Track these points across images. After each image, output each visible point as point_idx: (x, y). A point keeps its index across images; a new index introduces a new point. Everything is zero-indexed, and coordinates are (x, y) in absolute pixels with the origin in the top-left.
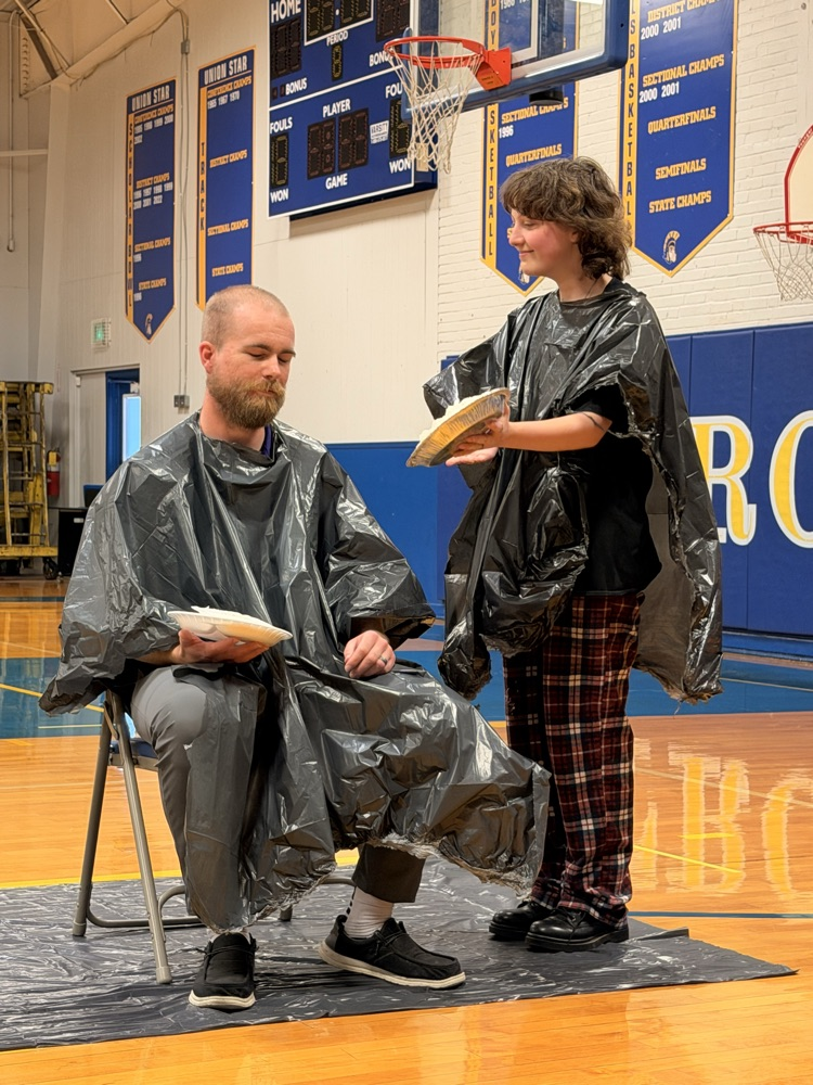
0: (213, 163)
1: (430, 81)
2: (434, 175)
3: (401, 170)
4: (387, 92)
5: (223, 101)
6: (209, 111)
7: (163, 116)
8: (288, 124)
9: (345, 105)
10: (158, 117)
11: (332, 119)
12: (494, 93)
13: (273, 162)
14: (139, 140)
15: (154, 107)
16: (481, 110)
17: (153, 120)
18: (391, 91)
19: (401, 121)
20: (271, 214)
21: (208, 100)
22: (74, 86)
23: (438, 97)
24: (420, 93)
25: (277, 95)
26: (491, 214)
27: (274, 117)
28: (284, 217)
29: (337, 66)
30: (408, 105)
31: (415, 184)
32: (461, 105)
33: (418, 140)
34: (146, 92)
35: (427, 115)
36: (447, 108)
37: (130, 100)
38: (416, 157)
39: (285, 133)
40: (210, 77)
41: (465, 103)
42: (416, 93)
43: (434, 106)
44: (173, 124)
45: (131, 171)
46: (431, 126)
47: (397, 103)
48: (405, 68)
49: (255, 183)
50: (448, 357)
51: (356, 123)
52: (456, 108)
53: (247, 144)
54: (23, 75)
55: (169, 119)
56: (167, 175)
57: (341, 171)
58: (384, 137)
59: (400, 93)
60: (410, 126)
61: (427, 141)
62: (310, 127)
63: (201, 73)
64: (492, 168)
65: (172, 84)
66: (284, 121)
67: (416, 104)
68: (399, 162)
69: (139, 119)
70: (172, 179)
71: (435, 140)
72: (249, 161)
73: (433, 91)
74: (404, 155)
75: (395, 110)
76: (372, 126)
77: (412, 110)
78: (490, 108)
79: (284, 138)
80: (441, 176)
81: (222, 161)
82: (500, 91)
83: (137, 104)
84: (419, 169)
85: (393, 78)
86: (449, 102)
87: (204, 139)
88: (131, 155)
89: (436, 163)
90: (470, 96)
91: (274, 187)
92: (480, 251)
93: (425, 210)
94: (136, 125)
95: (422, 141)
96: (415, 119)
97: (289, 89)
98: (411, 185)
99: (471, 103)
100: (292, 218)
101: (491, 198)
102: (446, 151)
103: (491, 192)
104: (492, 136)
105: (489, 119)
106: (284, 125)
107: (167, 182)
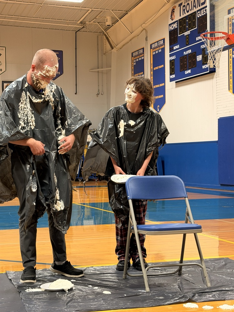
0: (155, 69)
1: (213, 44)
2: (215, 69)
3: (205, 68)
4: (201, 47)
5: (157, 52)
6: (153, 55)
7: (141, 57)
8: (174, 57)
9: (190, 51)
10: (140, 58)
11: (186, 55)
12: (231, 46)
13: (171, 68)
14: (135, 64)
15: (139, 55)
16: (227, 51)
17: (138, 58)
18: (202, 47)
19: (205, 55)
20: (170, 82)
21: (153, 52)
22: (118, 51)
23: (216, 48)
24: (211, 47)
25: (171, 49)
26: (231, 78)
27: (171, 56)
28: (174, 82)
29: (187, 41)
30: (207, 50)
31: (210, 71)
32: (222, 50)
33: (210, 60)
34: (136, 51)
35: (212, 53)
36: (218, 51)
37: (132, 54)
38: (210, 64)
39: (174, 60)
40: (153, 46)
41: (223, 49)
42: (209, 47)
43: (214, 50)
44: (144, 59)
45: (133, 72)
46: (214, 56)
47: (204, 50)
48: (206, 40)
49: (166, 73)
50: (220, 118)
51: (193, 56)
52: (221, 51)
53: (164, 63)
54: (105, 49)
55: (143, 58)
56: (142, 73)
57: (189, 69)
58: (201, 59)
59: (205, 47)
60: (208, 56)
61: (213, 60)
62: (180, 58)
63: (151, 45)
64: (231, 66)
65: (143, 49)
66: (173, 57)
67: (209, 50)
68: (205, 66)
69: (135, 58)
70: (144, 74)
71: (215, 60)
72: (164, 68)
73: (214, 46)
74: (207, 64)
75: (204, 52)
76: (197, 57)
77: (208, 52)
78: (230, 50)
79: (173, 61)
80: (216, 69)
81: (157, 68)
82: (233, 45)
83: (134, 54)
84: (210, 67)
85: (203, 43)
86: (219, 49)
87: (152, 63)
88: (133, 68)
89: (215, 66)
90: (224, 47)
91: (171, 74)
92: (228, 89)
93: (213, 78)
94: (134, 60)
95: (211, 60)
96: (209, 54)
97: (174, 48)
98: (208, 72)
99: (225, 49)
100: (176, 82)
101: (231, 74)
102: (218, 62)
103: (231, 72)
104: (231, 57)
105: (230, 53)
106: (173, 58)
107: (142, 74)
